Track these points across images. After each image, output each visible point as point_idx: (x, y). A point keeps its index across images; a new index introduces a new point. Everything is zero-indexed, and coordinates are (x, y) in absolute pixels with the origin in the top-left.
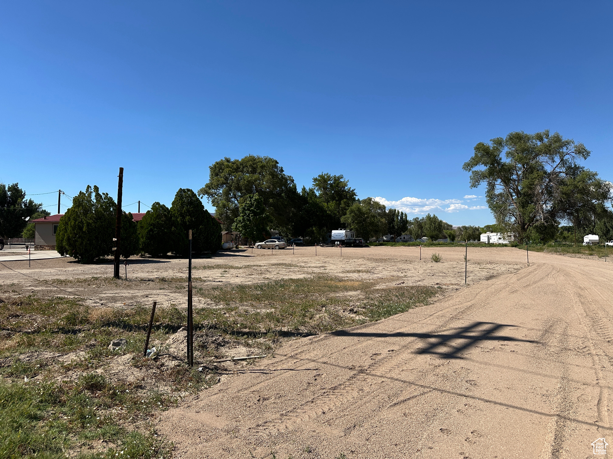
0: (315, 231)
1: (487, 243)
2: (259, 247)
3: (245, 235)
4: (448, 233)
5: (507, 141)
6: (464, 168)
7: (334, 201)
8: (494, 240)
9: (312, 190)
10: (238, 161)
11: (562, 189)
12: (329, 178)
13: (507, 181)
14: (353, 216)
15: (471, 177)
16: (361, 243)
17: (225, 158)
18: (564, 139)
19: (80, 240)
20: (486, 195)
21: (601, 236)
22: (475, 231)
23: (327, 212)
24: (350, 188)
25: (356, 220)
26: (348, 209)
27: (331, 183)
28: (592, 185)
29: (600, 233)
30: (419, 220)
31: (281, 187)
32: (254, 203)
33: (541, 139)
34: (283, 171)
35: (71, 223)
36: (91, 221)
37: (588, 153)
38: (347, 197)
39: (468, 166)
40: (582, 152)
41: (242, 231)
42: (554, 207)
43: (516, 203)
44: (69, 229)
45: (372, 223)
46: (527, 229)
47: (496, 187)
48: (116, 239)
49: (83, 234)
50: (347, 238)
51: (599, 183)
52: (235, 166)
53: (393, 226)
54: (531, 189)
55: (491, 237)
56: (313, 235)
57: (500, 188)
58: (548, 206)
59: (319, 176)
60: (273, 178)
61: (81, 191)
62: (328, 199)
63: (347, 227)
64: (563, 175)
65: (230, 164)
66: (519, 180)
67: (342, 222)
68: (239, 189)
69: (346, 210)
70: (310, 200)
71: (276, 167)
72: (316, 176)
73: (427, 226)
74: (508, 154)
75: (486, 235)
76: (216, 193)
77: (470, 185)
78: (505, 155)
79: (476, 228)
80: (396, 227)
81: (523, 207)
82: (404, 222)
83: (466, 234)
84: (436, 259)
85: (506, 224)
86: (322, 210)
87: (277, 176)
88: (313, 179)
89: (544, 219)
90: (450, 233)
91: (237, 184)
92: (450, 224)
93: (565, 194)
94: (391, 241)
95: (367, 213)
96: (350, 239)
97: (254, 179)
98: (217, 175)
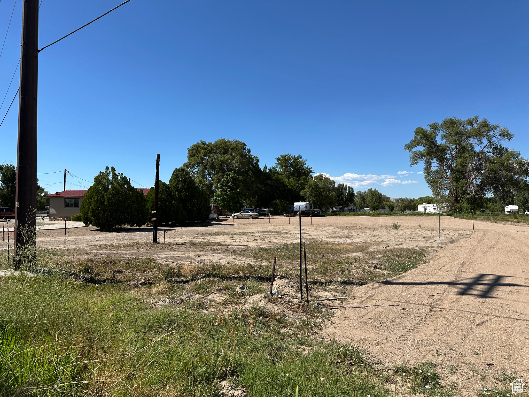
0: (278, 203)
1: (423, 212)
2: (236, 217)
3: (223, 207)
4: (388, 204)
5: (442, 126)
6: (405, 149)
7: (294, 178)
8: (430, 210)
9: (274, 169)
10: (211, 143)
11: (490, 167)
12: (290, 158)
13: (442, 160)
14: (311, 190)
15: (410, 156)
16: (319, 213)
17: (201, 141)
18: (491, 124)
19: (102, 212)
20: (424, 172)
21: (520, 206)
22: (410, 203)
23: (289, 187)
24: (308, 166)
25: (313, 193)
26: (306, 184)
27: (291, 162)
28: (515, 163)
29: (519, 203)
30: (362, 193)
31: (248, 166)
32: (230, 180)
33: (471, 124)
34: (250, 152)
35: (94, 198)
36: (110, 196)
37: (512, 136)
38: (305, 174)
39: (409, 147)
40: (507, 135)
41: (220, 203)
42: (482, 182)
43: (450, 178)
44: (93, 203)
45: (327, 197)
46: (460, 201)
47: (432, 165)
48: (155, 212)
49: (105, 207)
50: (307, 209)
51: (522, 161)
52: (209, 148)
53: (342, 198)
54: (463, 166)
55: (427, 208)
56: (277, 207)
57: (435, 166)
58: (478, 181)
59: (281, 156)
60: (242, 158)
61: (101, 172)
62: (288, 175)
63: (306, 199)
64: (490, 155)
65: (205, 146)
66: (452, 159)
67: (301, 195)
68: (213, 167)
69: (305, 185)
70: (273, 177)
71: (244, 149)
72: (279, 156)
73: (369, 198)
74: (443, 137)
75: (422, 206)
76: (193, 171)
77: (410, 163)
78: (441, 137)
79: (411, 200)
80: (344, 199)
81: (457, 182)
82: (351, 195)
83: (403, 205)
84: (396, 227)
85: (441, 197)
86: (283, 184)
87: (245, 157)
88: (276, 159)
89: (475, 192)
90: (390, 204)
91: (211, 163)
92: (388, 196)
93: (493, 171)
94: (340, 211)
95: (322, 187)
96: (309, 210)
97: (226, 159)
98: (194, 156)
